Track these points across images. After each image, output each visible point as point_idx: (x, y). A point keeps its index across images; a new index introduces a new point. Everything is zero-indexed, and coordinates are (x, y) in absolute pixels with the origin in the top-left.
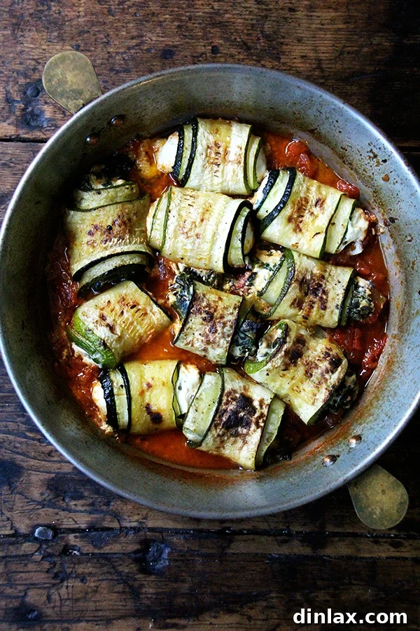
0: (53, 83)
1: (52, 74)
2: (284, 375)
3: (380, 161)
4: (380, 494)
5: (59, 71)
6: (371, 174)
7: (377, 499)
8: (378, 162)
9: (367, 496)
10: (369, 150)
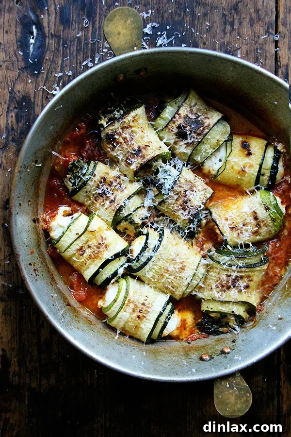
0: (245, 399)
1: (244, 405)
2: (149, 143)
3: (33, 265)
4: (122, 33)
5: (239, 406)
6: (39, 259)
7: (125, 31)
8: (34, 265)
9: (131, 35)
10: (38, 277)
